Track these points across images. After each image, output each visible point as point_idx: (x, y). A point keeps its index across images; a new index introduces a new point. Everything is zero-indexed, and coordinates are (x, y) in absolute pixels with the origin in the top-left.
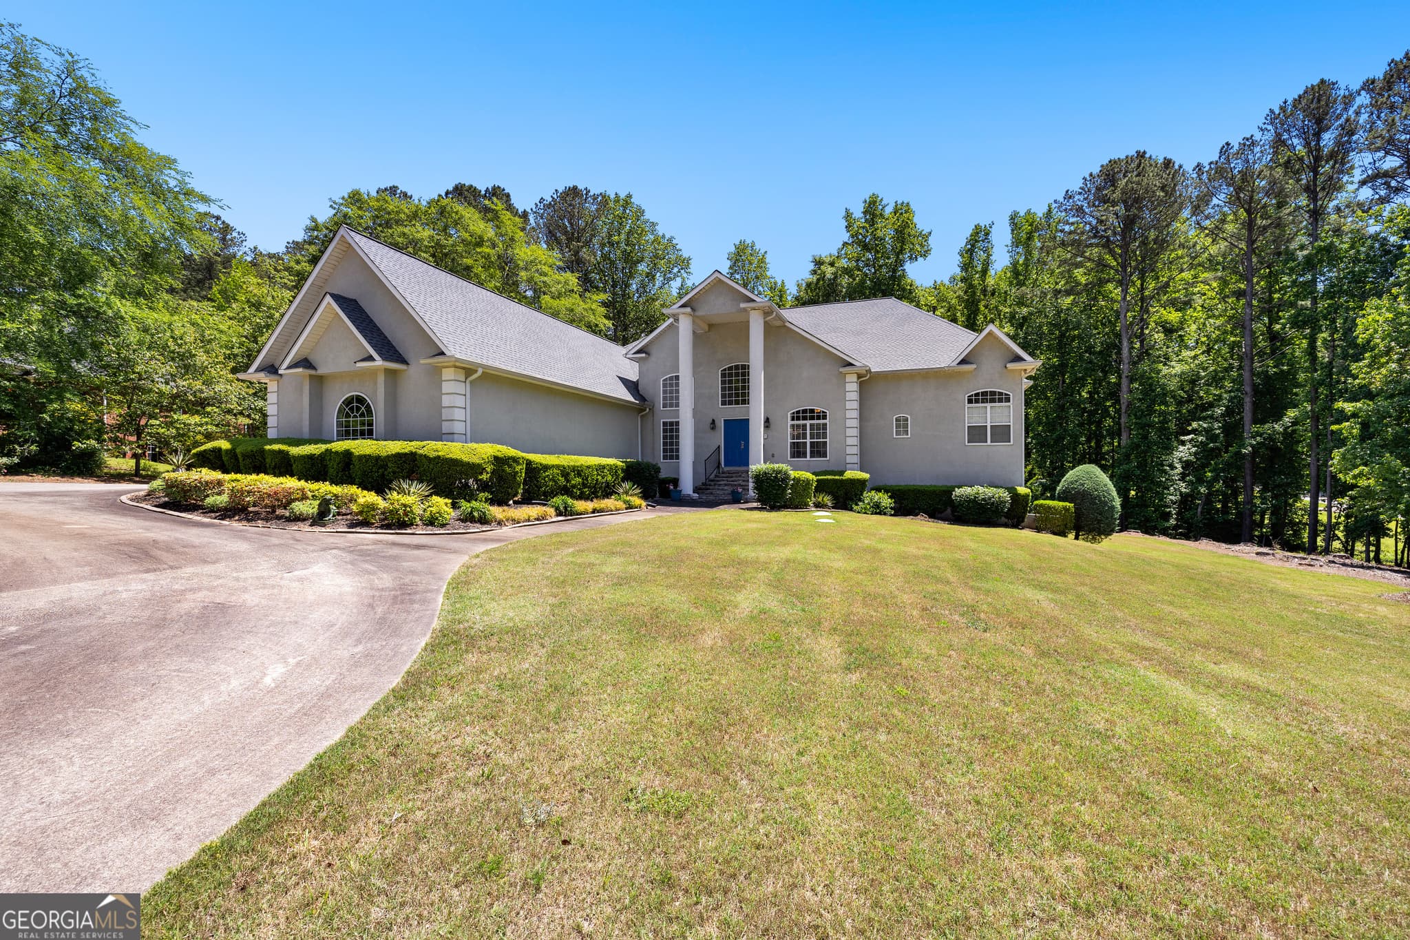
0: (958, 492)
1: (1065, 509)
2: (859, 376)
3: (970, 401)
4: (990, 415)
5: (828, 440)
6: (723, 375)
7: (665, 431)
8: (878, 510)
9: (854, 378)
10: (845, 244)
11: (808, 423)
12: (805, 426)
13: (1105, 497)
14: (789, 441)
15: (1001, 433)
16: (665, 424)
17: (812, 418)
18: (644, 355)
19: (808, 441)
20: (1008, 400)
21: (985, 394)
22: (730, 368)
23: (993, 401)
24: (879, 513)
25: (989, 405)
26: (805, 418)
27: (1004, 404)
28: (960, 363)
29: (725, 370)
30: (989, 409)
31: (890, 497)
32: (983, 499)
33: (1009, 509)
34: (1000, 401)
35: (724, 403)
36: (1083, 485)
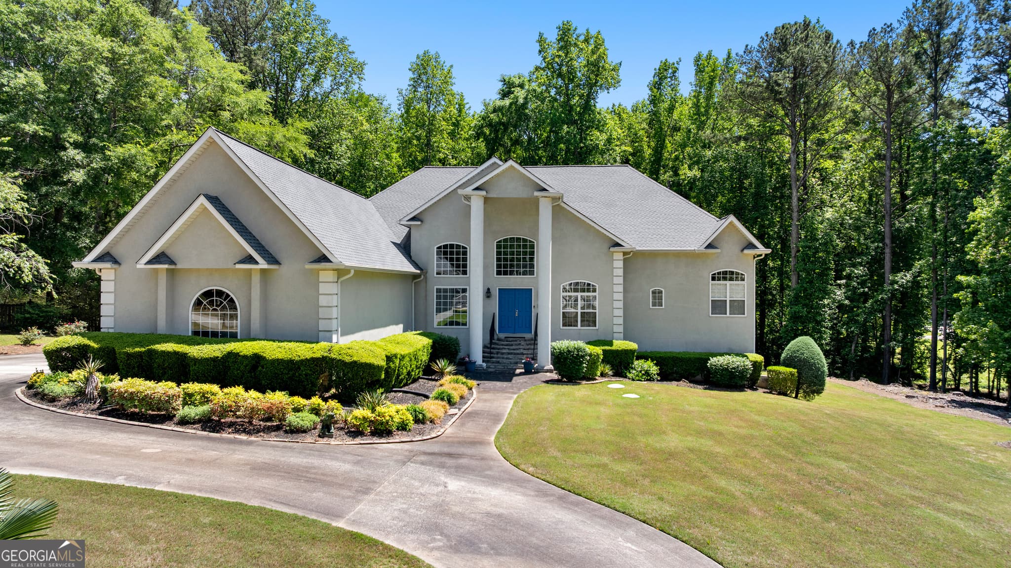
0: (713, 361)
1: (791, 373)
2: (625, 254)
3: (713, 279)
4: (730, 291)
5: (597, 311)
6: (499, 247)
7: (438, 297)
8: (648, 377)
9: (620, 256)
10: (537, 69)
11: (579, 294)
12: (577, 297)
13: (819, 364)
14: (562, 311)
15: (738, 307)
16: (438, 291)
17: (583, 291)
18: (419, 223)
19: (579, 311)
20: (743, 280)
21: (725, 273)
22: (505, 240)
23: (732, 279)
24: (649, 380)
25: (728, 283)
26: (576, 290)
27: (740, 282)
28: (707, 247)
29: (500, 242)
30: (728, 285)
31: (656, 365)
32: (734, 368)
33: (751, 375)
34: (737, 279)
35: (499, 273)
36: (803, 354)
